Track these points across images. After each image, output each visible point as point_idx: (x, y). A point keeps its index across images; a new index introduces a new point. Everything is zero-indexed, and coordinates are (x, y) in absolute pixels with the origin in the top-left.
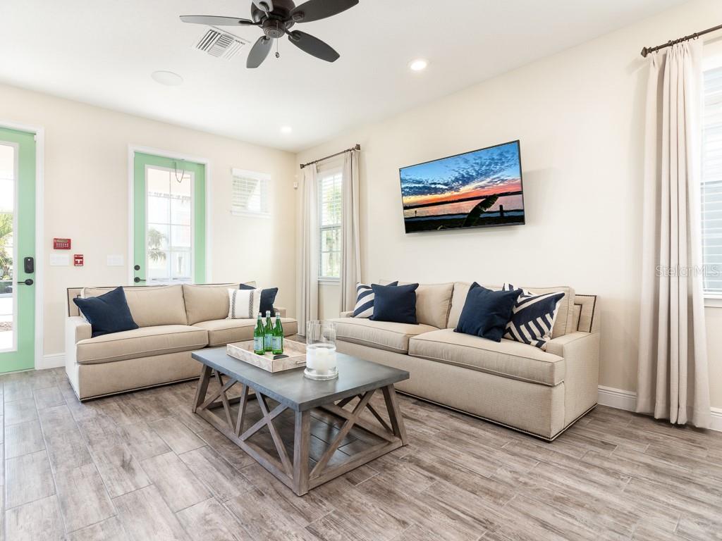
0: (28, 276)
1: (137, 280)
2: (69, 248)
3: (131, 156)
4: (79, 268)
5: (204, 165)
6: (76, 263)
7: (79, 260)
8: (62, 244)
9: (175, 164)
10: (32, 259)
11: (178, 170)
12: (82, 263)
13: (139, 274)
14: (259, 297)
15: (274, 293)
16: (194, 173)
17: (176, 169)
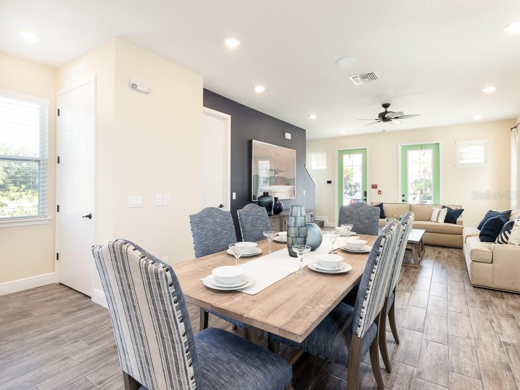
0: (365, 198)
1: (403, 201)
2: (376, 188)
3: (400, 148)
4: (380, 195)
5: (439, 144)
7: (380, 192)
8: (374, 187)
9: (421, 147)
10: (366, 192)
13: (404, 198)
14: (444, 213)
15: (460, 212)
16: (433, 149)
17: (422, 149)
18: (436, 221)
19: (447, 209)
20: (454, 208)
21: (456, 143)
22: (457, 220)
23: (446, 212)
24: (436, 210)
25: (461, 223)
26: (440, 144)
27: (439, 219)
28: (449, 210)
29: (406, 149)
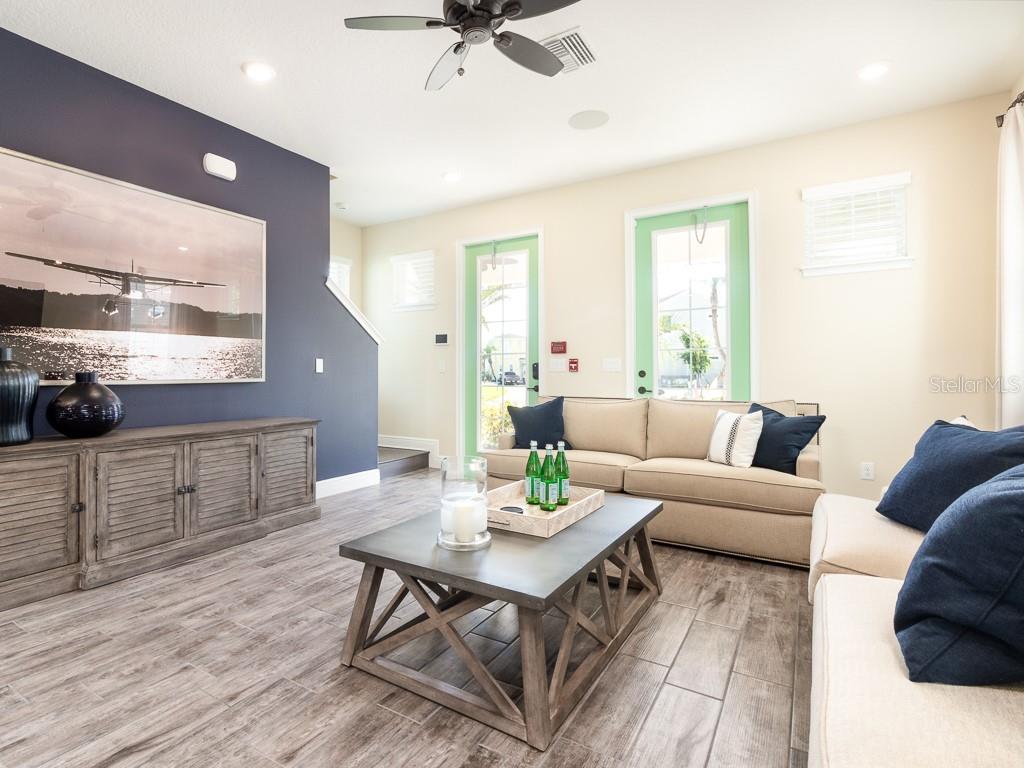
0: (535, 382)
1: (642, 390)
2: (564, 351)
3: (630, 225)
4: (573, 374)
5: (746, 203)
6: (571, 367)
7: (574, 365)
8: (559, 348)
9: (694, 217)
10: (537, 364)
11: (699, 226)
12: (576, 368)
13: (643, 382)
14: (752, 429)
15: (810, 426)
16: (728, 221)
17: (696, 224)
18: (724, 460)
19: (760, 413)
20: (790, 413)
21: (801, 195)
22: (801, 457)
23: (761, 424)
24: (726, 420)
25: (815, 470)
26: (750, 204)
27: (735, 452)
28: (771, 419)
29: (648, 225)
